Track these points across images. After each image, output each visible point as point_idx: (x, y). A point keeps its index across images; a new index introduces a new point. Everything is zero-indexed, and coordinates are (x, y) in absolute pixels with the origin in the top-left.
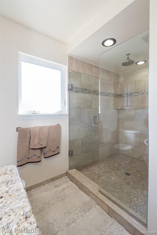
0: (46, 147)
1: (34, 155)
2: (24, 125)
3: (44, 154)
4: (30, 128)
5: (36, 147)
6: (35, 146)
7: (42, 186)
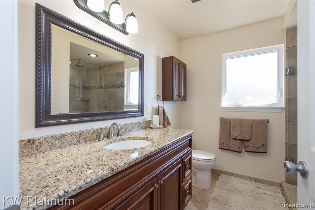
0: (249, 140)
1: (234, 145)
2: (227, 116)
3: (245, 147)
4: (230, 119)
5: (237, 138)
6: (236, 136)
7: (243, 179)
